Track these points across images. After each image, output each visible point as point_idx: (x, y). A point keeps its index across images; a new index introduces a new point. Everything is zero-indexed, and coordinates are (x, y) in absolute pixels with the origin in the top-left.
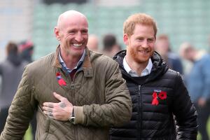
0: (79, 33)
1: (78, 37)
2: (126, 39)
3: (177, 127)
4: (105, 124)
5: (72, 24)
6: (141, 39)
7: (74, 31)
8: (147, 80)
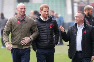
0: (23, 9)
1: (23, 10)
2: (41, 11)
3: (54, 34)
4: (37, 37)
5: (21, 7)
6: (45, 12)
7: (22, 9)
8: (48, 22)
